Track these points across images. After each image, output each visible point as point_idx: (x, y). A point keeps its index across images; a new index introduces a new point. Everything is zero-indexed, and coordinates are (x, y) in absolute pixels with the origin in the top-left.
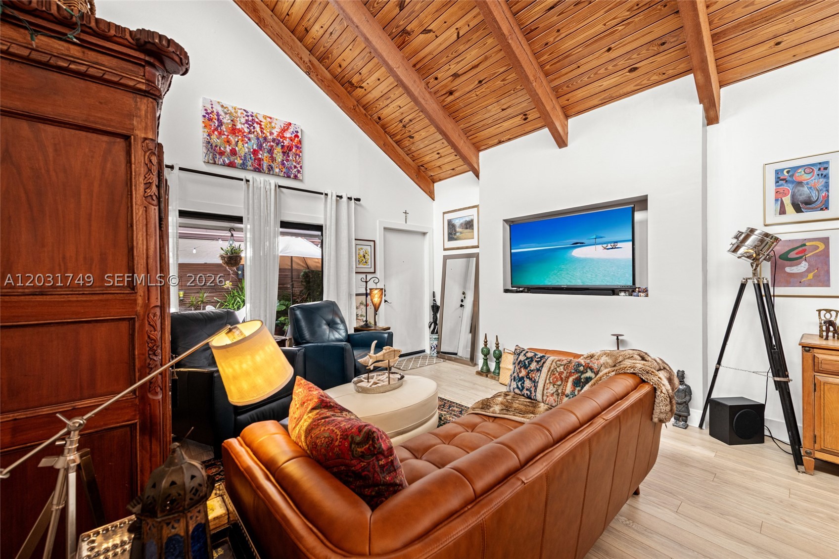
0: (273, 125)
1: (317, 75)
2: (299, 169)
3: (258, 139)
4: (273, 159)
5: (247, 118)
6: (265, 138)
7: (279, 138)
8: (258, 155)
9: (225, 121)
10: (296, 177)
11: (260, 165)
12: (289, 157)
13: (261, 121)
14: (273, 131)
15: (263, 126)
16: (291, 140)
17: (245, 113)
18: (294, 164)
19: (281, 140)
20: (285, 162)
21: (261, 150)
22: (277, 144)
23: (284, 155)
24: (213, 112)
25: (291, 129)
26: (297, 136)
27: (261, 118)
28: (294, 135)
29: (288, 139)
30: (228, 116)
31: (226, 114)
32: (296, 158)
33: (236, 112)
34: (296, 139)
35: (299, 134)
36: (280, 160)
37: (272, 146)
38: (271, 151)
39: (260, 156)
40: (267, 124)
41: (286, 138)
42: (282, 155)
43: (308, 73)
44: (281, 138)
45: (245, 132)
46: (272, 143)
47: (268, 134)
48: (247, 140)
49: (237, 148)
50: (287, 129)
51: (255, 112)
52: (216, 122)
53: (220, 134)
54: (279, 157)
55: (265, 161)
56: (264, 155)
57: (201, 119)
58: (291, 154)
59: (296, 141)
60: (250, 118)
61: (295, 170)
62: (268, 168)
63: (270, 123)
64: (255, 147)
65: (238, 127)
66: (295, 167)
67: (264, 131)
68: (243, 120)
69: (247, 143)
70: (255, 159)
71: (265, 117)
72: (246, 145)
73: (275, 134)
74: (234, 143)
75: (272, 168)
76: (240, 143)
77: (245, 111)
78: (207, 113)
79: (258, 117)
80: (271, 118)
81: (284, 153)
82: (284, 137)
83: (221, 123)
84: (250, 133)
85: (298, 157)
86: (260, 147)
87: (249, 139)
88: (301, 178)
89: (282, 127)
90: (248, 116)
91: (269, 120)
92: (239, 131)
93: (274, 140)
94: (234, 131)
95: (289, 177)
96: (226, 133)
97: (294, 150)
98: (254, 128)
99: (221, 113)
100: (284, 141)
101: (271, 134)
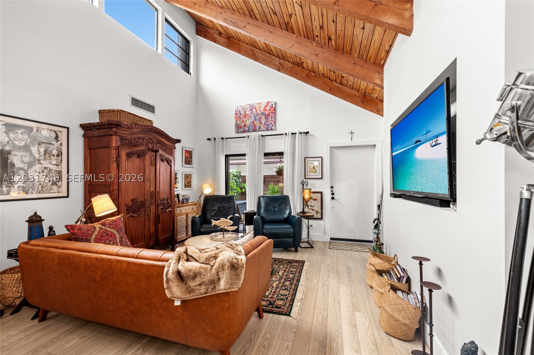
0: (261, 106)
1: (284, 69)
2: (273, 124)
3: (254, 115)
4: (261, 123)
5: (250, 108)
6: (257, 114)
7: (264, 112)
8: (254, 123)
9: (242, 113)
10: (272, 129)
11: (255, 128)
12: (268, 119)
13: (256, 107)
14: (261, 109)
15: (257, 109)
16: (269, 110)
17: (250, 106)
18: (271, 122)
19: (265, 112)
20: (266, 122)
21: (255, 120)
22: (263, 115)
23: (266, 119)
24: (238, 111)
25: (270, 104)
26: (272, 107)
27: (256, 105)
28: (271, 107)
29: (268, 111)
30: (243, 110)
31: (242, 109)
32: (271, 119)
33: (246, 107)
34: (272, 109)
35: (274, 106)
36: (264, 122)
37: (261, 117)
38: (260, 120)
39: (255, 124)
40: (258, 107)
41: (267, 110)
42: (265, 119)
43: (279, 70)
44: (265, 111)
45: (249, 114)
46: (260, 115)
47: (259, 112)
48: (250, 118)
49: (246, 123)
50: (267, 106)
51: (253, 103)
52: (239, 114)
53: (240, 119)
54: (263, 121)
55: (257, 125)
56: (257, 123)
57: (234, 115)
58: (269, 117)
59: (272, 110)
60: (252, 107)
61: (271, 125)
62: (259, 128)
63: (260, 105)
64: (253, 120)
65: (247, 113)
66: (271, 124)
67: (257, 111)
68: (249, 109)
69: (250, 119)
70: (253, 126)
71: (258, 104)
72: (250, 120)
73: (262, 110)
74: (245, 121)
75: (260, 127)
76: (247, 120)
77: (249, 104)
78: (236, 112)
79: (255, 105)
80: (260, 103)
81: (266, 118)
82: (266, 110)
83: (240, 114)
84: (251, 114)
85: (272, 118)
86: (255, 119)
87: (251, 117)
88: (274, 129)
89: (265, 105)
90: (250, 107)
91: (259, 104)
92: (247, 115)
93: (261, 114)
94: (245, 116)
95: (268, 130)
96: (242, 118)
97: (271, 115)
98: (253, 111)
99: (241, 110)
100: (266, 112)
101: (260, 110)
